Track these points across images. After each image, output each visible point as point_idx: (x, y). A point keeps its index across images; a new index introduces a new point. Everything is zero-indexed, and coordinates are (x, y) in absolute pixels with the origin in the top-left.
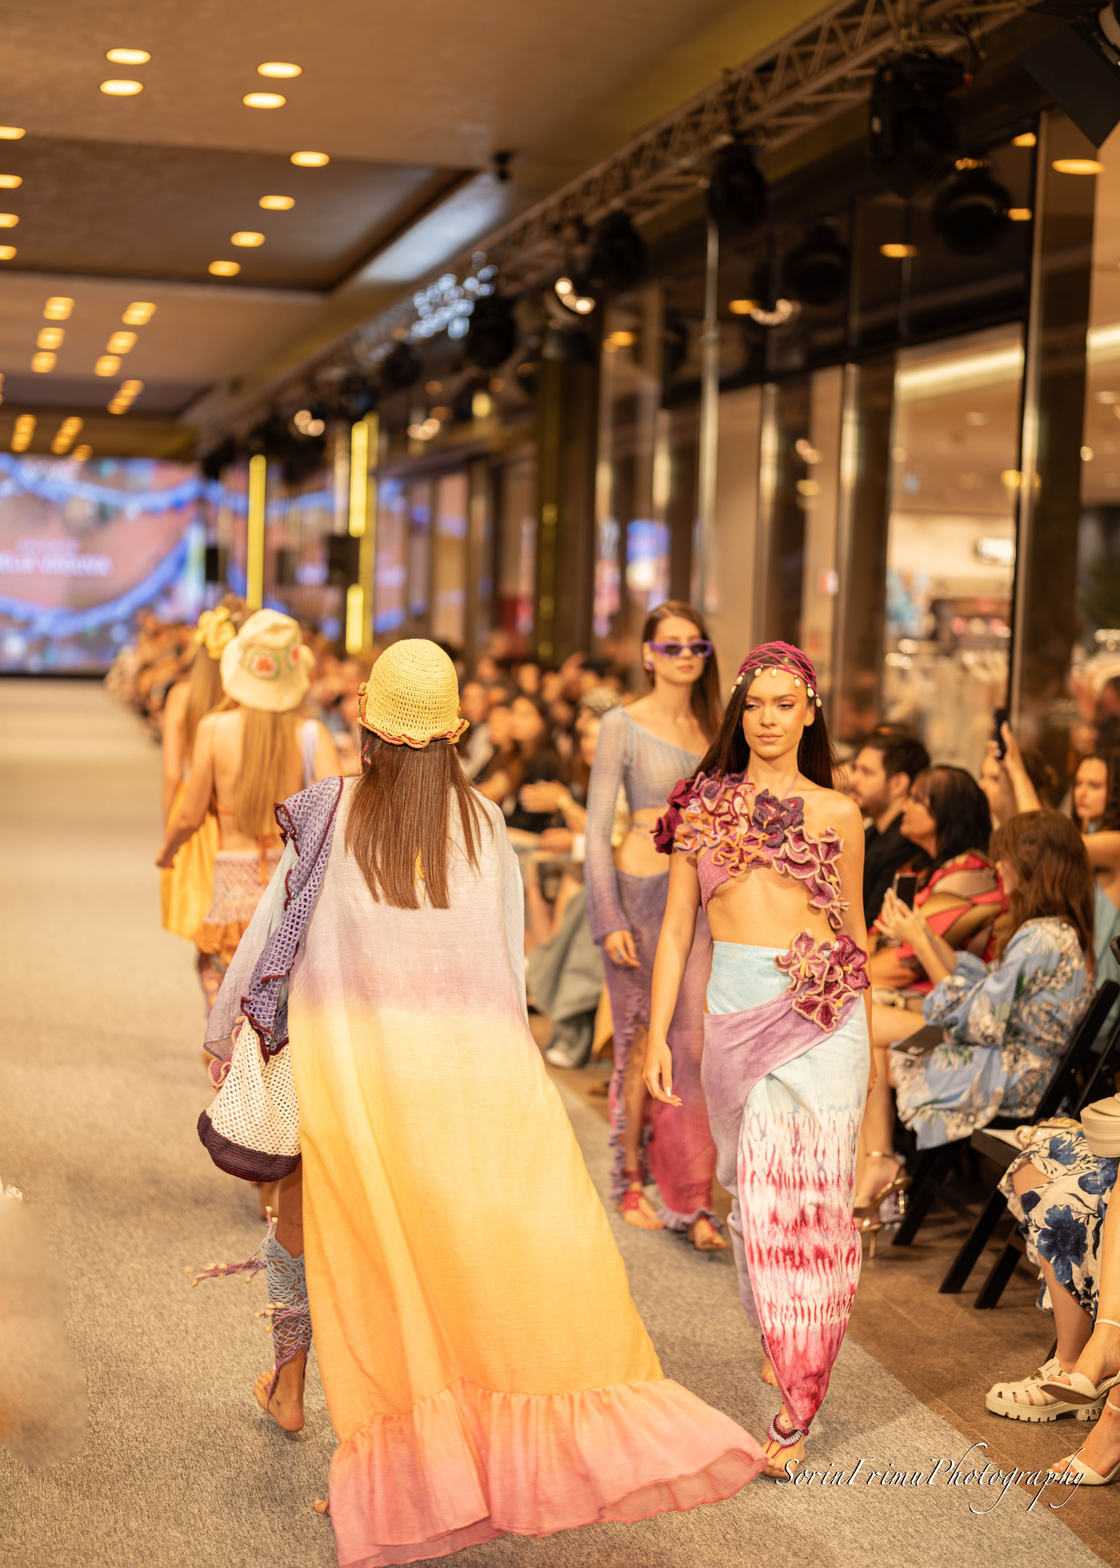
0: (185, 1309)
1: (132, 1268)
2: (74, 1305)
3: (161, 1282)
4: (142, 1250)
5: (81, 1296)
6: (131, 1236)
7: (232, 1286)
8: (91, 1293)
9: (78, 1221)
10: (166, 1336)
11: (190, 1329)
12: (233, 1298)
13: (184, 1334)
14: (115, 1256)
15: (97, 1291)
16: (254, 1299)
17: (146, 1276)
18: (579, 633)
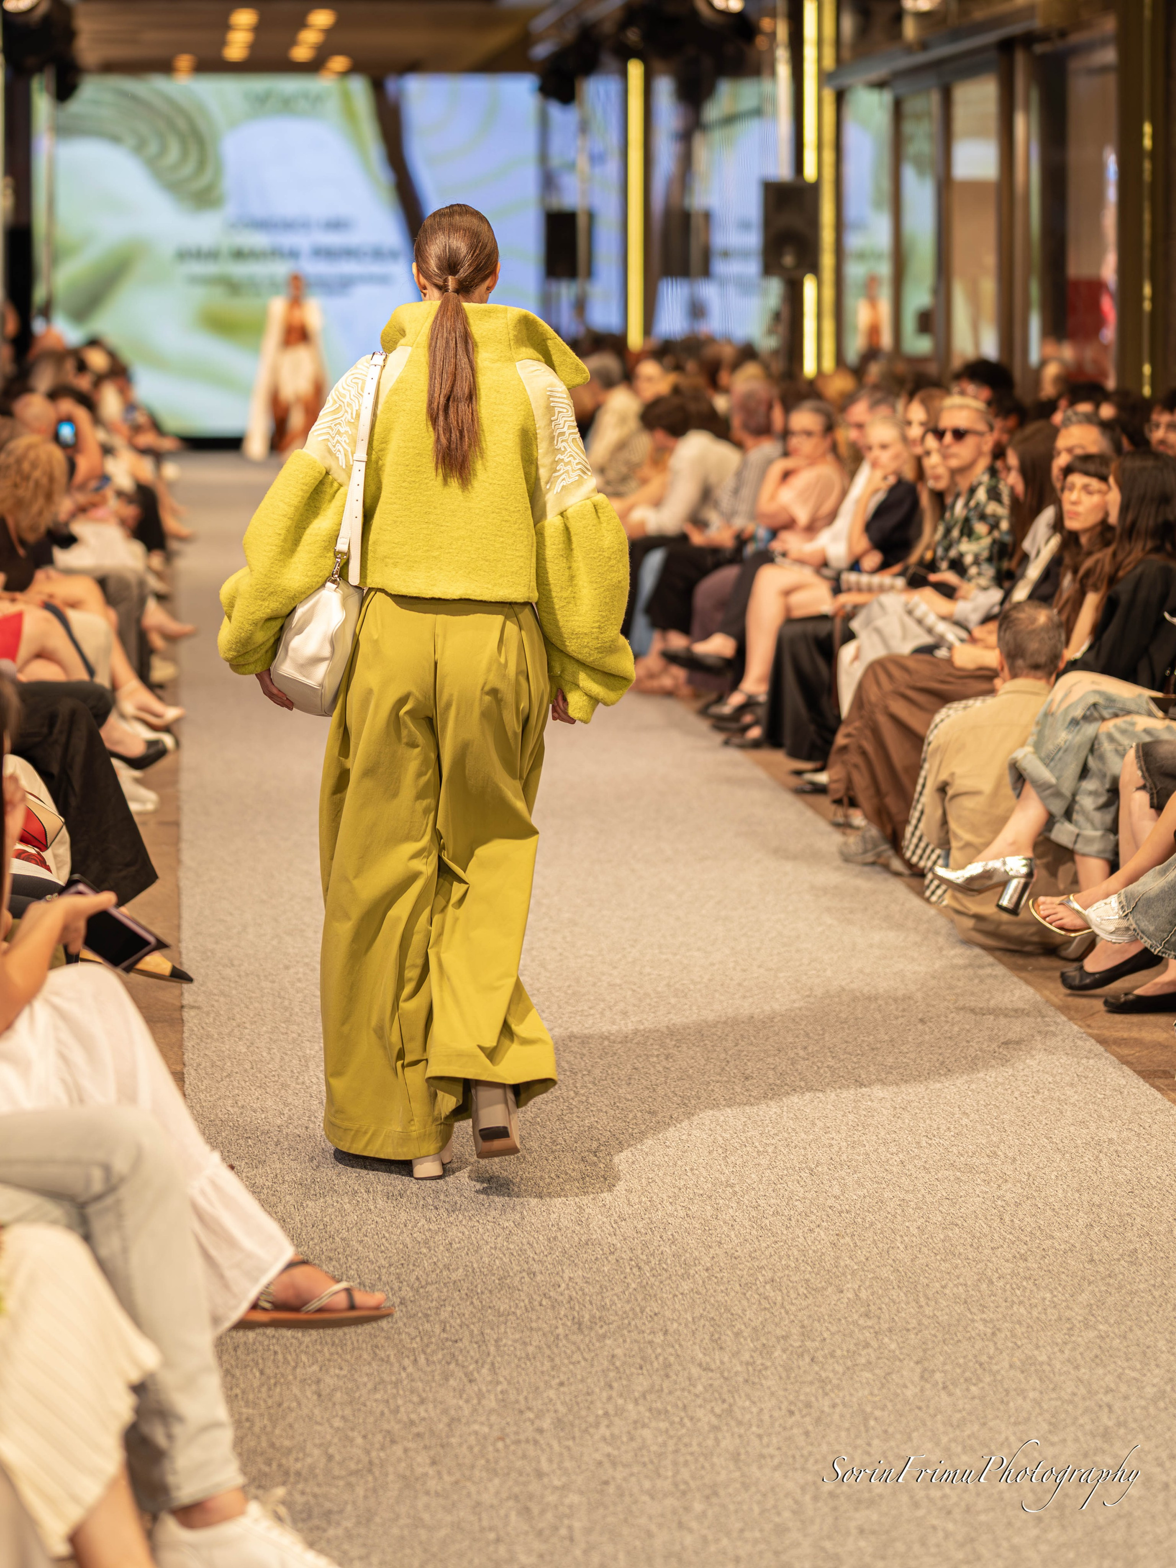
0: (567, 1501)
1: (476, 1433)
2: (381, 1492)
3: (524, 1456)
4: (491, 1402)
5: (391, 1477)
6: (471, 1381)
7: (644, 1465)
8: (408, 1473)
9: (382, 1354)
10: (538, 1546)
11: (577, 1534)
12: (647, 1484)
13: (567, 1543)
14: (445, 1411)
15: (419, 1471)
16: (682, 1487)
17: (500, 1445)
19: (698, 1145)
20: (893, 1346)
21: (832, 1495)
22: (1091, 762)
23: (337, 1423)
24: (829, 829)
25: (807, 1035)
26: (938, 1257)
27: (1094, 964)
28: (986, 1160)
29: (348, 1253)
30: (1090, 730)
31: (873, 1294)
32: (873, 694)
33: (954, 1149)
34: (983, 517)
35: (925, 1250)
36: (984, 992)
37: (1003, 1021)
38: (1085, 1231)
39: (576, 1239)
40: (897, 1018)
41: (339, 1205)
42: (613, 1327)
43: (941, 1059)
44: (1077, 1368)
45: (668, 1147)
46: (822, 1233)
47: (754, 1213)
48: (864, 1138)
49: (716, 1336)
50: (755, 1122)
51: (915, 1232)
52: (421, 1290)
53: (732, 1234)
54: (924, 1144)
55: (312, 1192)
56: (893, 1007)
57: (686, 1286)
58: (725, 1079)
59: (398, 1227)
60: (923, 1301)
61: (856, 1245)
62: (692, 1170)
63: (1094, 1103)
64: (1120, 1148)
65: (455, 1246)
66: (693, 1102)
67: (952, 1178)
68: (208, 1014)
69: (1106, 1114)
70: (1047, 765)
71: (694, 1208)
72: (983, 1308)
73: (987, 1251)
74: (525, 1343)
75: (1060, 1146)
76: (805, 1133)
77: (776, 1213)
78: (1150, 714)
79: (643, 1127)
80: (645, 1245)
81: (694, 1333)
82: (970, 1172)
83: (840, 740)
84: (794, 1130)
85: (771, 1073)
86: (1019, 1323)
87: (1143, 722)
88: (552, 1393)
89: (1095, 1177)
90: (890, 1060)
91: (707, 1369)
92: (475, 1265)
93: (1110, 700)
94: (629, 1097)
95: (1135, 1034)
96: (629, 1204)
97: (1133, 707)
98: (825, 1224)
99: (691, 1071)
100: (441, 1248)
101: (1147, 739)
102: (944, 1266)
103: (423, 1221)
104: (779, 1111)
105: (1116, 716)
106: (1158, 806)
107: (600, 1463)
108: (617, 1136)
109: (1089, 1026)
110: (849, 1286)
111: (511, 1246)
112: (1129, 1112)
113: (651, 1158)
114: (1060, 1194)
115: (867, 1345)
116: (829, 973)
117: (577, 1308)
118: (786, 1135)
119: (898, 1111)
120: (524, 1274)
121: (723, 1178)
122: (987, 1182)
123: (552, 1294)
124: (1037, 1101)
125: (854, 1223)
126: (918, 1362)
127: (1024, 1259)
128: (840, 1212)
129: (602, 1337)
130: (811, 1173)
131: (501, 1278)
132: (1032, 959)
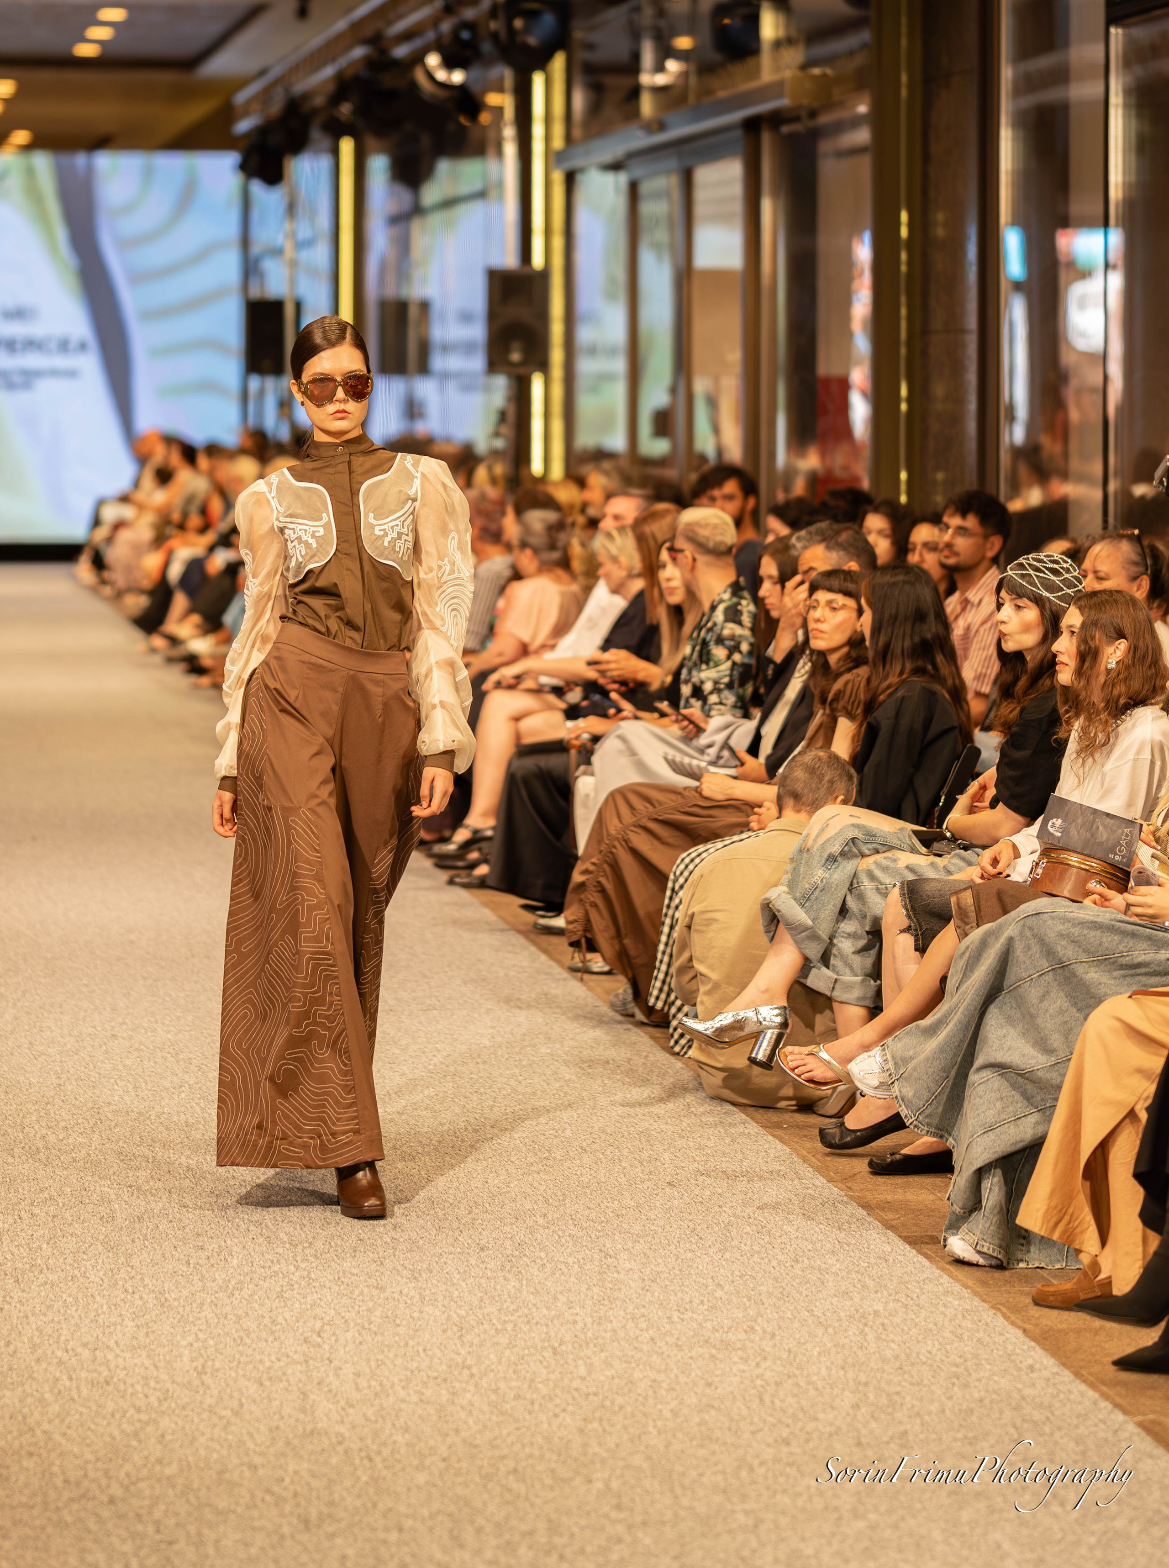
18: (972, 445)
19: (431, 1322)
20: (648, 1541)
22: (851, 903)
24: (565, 974)
25: (547, 1201)
26: (694, 1443)
27: (856, 1120)
28: (742, 1336)
29: (50, 1446)
30: (848, 867)
31: (625, 1483)
33: (709, 1325)
35: (680, 1435)
36: (736, 1152)
37: (758, 1184)
38: (851, 1411)
39: (301, 1429)
40: (642, 1182)
41: (38, 1395)
42: (343, 1525)
43: (692, 1226)
45: (399, 1326)
46: (568, 1419)
47: (493, 1397)
48: (610, 1313)
49: (455, 1533)
50: (493, 1297)
51: (667, 1414)
52: (132, 1488)
53: (471, 1421)
54: (675, 1319)
55: (9, 1380)
56: (639, 1169)
57: (421, 1478)
58: (458, 1250)
59: (104, 1418)
60: (678, 1491)
61: (604, 1431)
62: (425, 1350)
63: (857, 1272)
64: (886, 1321)
65: (168, 1437)
66: (424, 1276)
67: (707, 1356)
69: (870, 1283)
70: (802, 906)
71: (428, 1393)
72: (744, 1497)
73: (747, 1436)
74: (247, 1545)
75: (822, 1319)
76: (548, 1308)
77: (517, 1397)
78: (914, 850)
79: (371, 1304)
80: (376, 1434)
81: (431, 1530)
82: (727, 1349)
84: (535, 1305)
85: (508, 1243)
86: (783, 1513)
87: (905, 859)
89: (860, 1353)
90: (637, 1228)
92: (191, 1459)
93: (871, 835)
94: (354, 1271)
95: (899, 1195)
96: (358, 1389)
97: (895, 842)
98: (570, 1408)
99: (421, 1242)
100: (153, 1440)
101: (911, 877)
102: (701, 1452)
103: (132, 1411)
104: (518, 1285)
105: (878, 852)
106: (921, 948)
108: (343, 1314)
109: (850, 1188)
110: (598, 1475)
111: (230, 1437)
112: (895, 1281)
113: (379, 1338)
114: (824, 1372)
115: (620, 1540)
116: (568, 1133)
117: (303, 1503)
118: (526, 1311)
119: (647, 1283)
120: (245, 1468)
121: (459, 1360)
122: (745, 1360)
123: (276, 1489)
124: (797, 1270)
125: (603, 1406)
126: (676, 1558)
127: (786, 1442)
128: (588, 1395)
129: (332, 1536)
130: (555, 1352)
131: (220, 1473)
132: (787, 1117)
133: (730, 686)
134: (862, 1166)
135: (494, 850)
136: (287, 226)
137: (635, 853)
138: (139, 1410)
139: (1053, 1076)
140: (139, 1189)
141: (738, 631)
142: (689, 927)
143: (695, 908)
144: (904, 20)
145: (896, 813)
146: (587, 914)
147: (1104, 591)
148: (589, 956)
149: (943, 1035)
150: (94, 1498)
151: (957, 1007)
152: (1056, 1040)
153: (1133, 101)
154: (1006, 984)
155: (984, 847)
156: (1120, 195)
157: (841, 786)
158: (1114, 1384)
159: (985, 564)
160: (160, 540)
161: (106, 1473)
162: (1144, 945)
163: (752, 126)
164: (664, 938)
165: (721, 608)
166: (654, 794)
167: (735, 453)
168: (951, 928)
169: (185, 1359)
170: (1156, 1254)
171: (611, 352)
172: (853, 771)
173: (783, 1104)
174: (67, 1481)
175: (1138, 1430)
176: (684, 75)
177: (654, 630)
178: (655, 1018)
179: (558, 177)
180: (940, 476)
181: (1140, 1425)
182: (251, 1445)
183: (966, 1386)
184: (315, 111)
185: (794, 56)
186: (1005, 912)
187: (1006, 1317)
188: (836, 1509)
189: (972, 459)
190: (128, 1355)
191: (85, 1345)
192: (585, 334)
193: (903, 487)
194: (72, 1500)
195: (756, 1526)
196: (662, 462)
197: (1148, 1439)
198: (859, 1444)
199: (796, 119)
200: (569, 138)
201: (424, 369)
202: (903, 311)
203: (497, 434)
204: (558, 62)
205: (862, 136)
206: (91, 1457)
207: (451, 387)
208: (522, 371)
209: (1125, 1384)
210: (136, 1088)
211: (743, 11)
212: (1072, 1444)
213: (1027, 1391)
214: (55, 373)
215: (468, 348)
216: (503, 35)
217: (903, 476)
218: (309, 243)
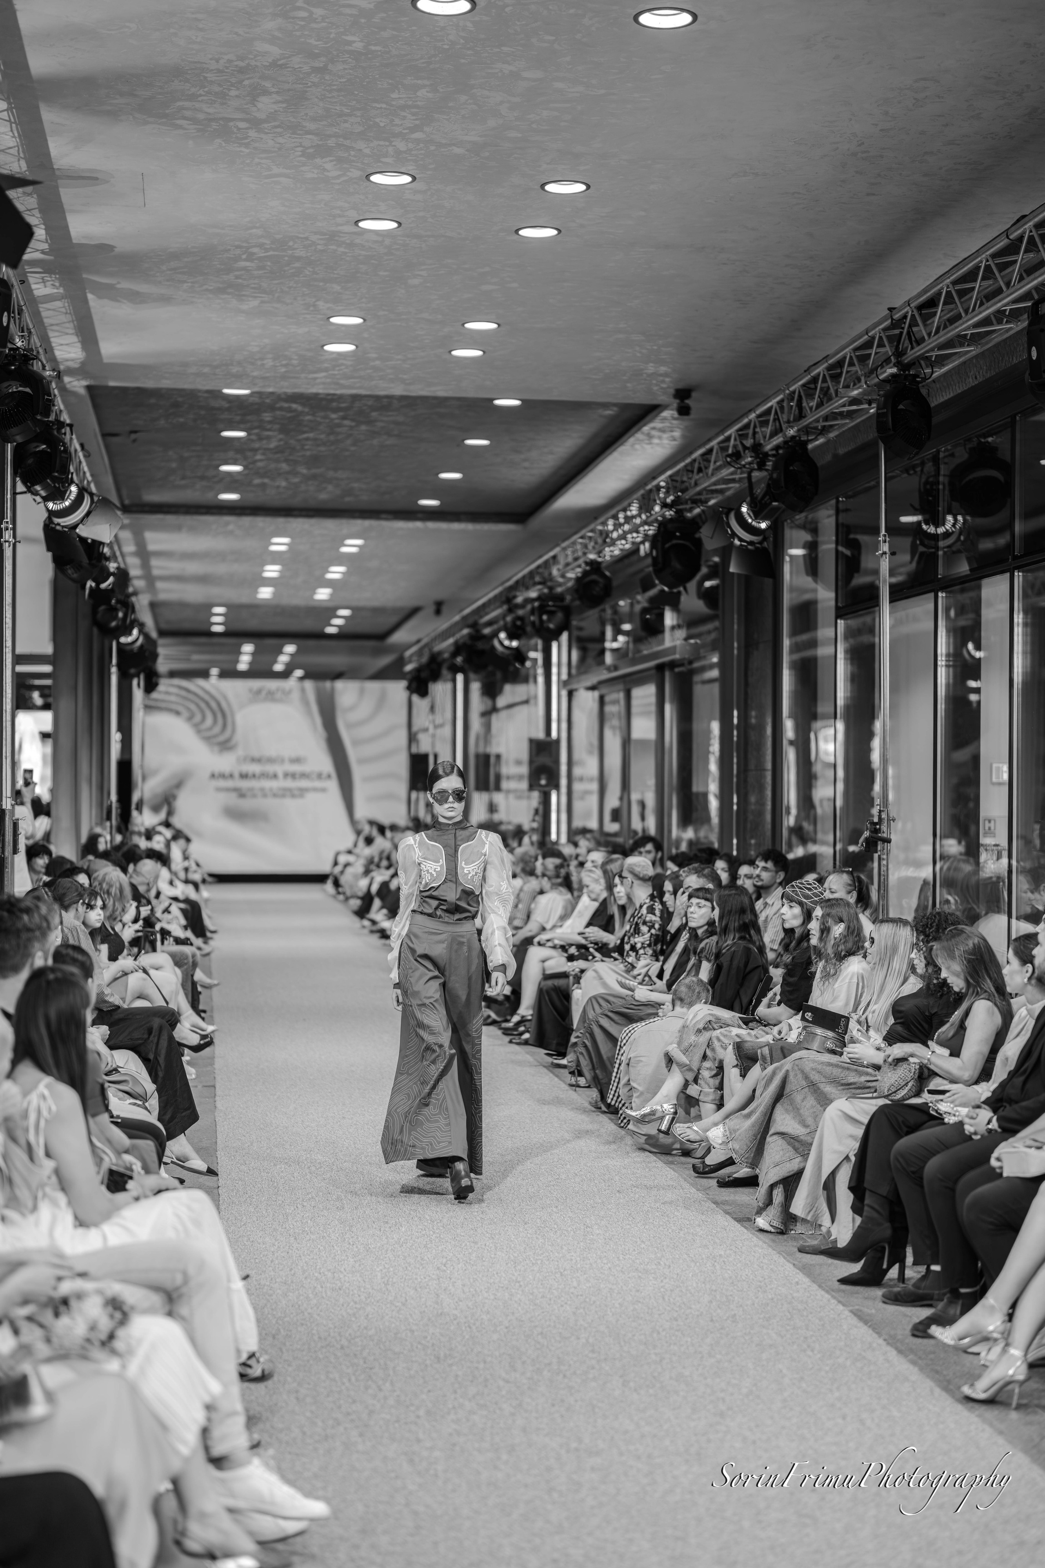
0: (434, 1455)
1: (384, 1419)
2: (333, 1452)
3: (410, 1431)
4: (391, 1401)
5: (338, 1444)
6: (380, 1390)
7: (475, 1435)
8: (347, 1441)
10: (418, 1480)
11: (440, 1473)
12: (477, 1445)
13: (434, 1478)
14: (367, 1407)
15: (353, 1440)
16: (496, 1446)
17: (397, 1425)
18: (769, 826)
19: (500, 1260)
20: (607, 1368)
21: (577, 1450)
22: (709, 1053)
23: (308, 1414)
24: (567, 1087)
26: (630, 1320)
27: (711, 1160)
28: (654, 1267)
29: (312, 1320)
30: (707, 1035)
31: (596, 1340)
32: (591, 1014)
33: (638, 1261)
34: (645, 923)
35: (623, 1316)
36: (652, 1175)
37: (662, 1192)
38: (708, 1304)
39: (436, 1312)
40: (605, 1190)
41: (306, 1295)
42: (457, 1360)
43: (630, 1212)
44: (706, 1378)
45: (484, 1261)
46: (568, 1308)
47: (531, 1297)
48: (589, 1255)
49: (512, 1364)
50: (531, 1247)
51: (617, 1305)
52: (352, 1341)
53: (520, 1308)
54: (621, 1258)
56: (603, 1184)
57: (495, 1337)
58: (514, 1224)
59: (339, 1306)
60: (622, 1343)
61: (586, 1314)
62: (497, 1273)
63: (711, 1235)
64: (726, 1260)
65: (370, 1316)
67: (637, 1277)
68: (233, 1191)
69: (718, 1241)
70: (684, 1054)
71: (499, 1295)
72: (655, 1347)
73: (656, 1316)
74: (409, 1369)
75: (694, 1259)
76: (558, 1253)
77: (543, 1297)
78: (739, 1027)
79: (471, 1250)
80: (473, 1315)
81: (500, 1362)
82: (647, 1273)
83: (573, 1040)
84: (552, 1251)
85: (538, 1220)
86: (675, 1354)
87: (735, 1031)
88: (424, 1396)
89: (713, 1276)
90: (602, 1213)
91: (507, 1381)
92: (381, 1327)
93: (718, 1019)
95: (732, 1197)
96: (464, 1292)
97: (730, 1022)
98: (569, 1302)
100: (362, 1318)
101: (738, 1040)
102: (634, 1324)
103: (352, 1303)
104: (543, 1241)
105: (722, 1027)
106: (743, 1075)
107: (450, 1434)
108: (457, 1255)
109: (708, 1194)
110: (583, 1335)
111: (401, 1316)
112: (730, 1239)
113: (475, 1267)
114: (695, 1285)
115: (593, 1368)
117: (437, 1349)
118: (547, 1254)
119: (607, 1240)
120: (408, 1332)
121: (514, 1278)
122: (655, 1279)
123: (423, 1342)
124: (682, 1234)
125: (585, 1301)
126: (621, 1377)
127: (676, 1320)
128: (577, 1296)
129: (451, 1365)
130: (561, 1275)
131: (396, 1334)
132: (677, 1158)
133: (649, 945)
134: (714, 1183)
135: (532, 1026)
136: (431, 717)
137: (602, 1028)
138: (356, 1303)
139: (808, 1139)
140: (356, 1194)
141: (654, 918)
142: (628, 1064)
143: (631, 1055)
144: (736, 616)
145: (731, 1008)
146: (578, 1058)
147: (834, 899)
148: (579, 1078)
149: (754, 1118)
150: (334, 1346)
151: (760, 1104)
152: (810, 1121)
153: (849, 656)
154: (785, 1093)
155: (775, 1025)
156: (842, 703)
157: (704, 995)
158: (839, 1291)
159: (776, 885)
160: (367, 872)
161: (340, 1334)
162: (854, 1074)
163: (660, 668)
164: (616, 1070)
165: (645, 907)
166: (611, 999)
167: (652, 831)
168: (758, 1065)
169: (379, 1277)
170: (859, 1227)
171: (591, 780)
172: (709, 987)
173: (674, 1152)
174: (320, 1338)
175: (850, 1314)
176: (627, 643)
177: (612, 917)
178: (611, 1109)
179: (564, 693)
180: (753, 842)
181: (851, 1311)
182: (411, 1320)
183: (765, 1292)
184: (444, 660)
185: (681, 634)
186: (785, 1057)
187: (785, 1258)
188: (700, 1353)
189: (769, 833)
190: (350, 1275)
191: (329, 1270)
192: (577, 771)
193: (735, 847)
194: (322, 1347)
195: (661, 1361)
196: (616, 835)
197: (855, 1319)
198: (712, 1320)
199: (682, 665)
200: (569, 674)
201: (498, 788)
202: (735, 760)
203: (534, 820)
204: (565, 637)
205: (715, 673)
206: (331, 1326)
207: (511, 796)
208: (546, 789)
209: (844, 1291)
210: (354, 1143)
211: (656, 611)
212: (817, 1321)
213: (795, 1295)
214: (315, 790)
215: (520, 778)
216: (537, 623)
217: (735, 841)
218: (441, 726)
